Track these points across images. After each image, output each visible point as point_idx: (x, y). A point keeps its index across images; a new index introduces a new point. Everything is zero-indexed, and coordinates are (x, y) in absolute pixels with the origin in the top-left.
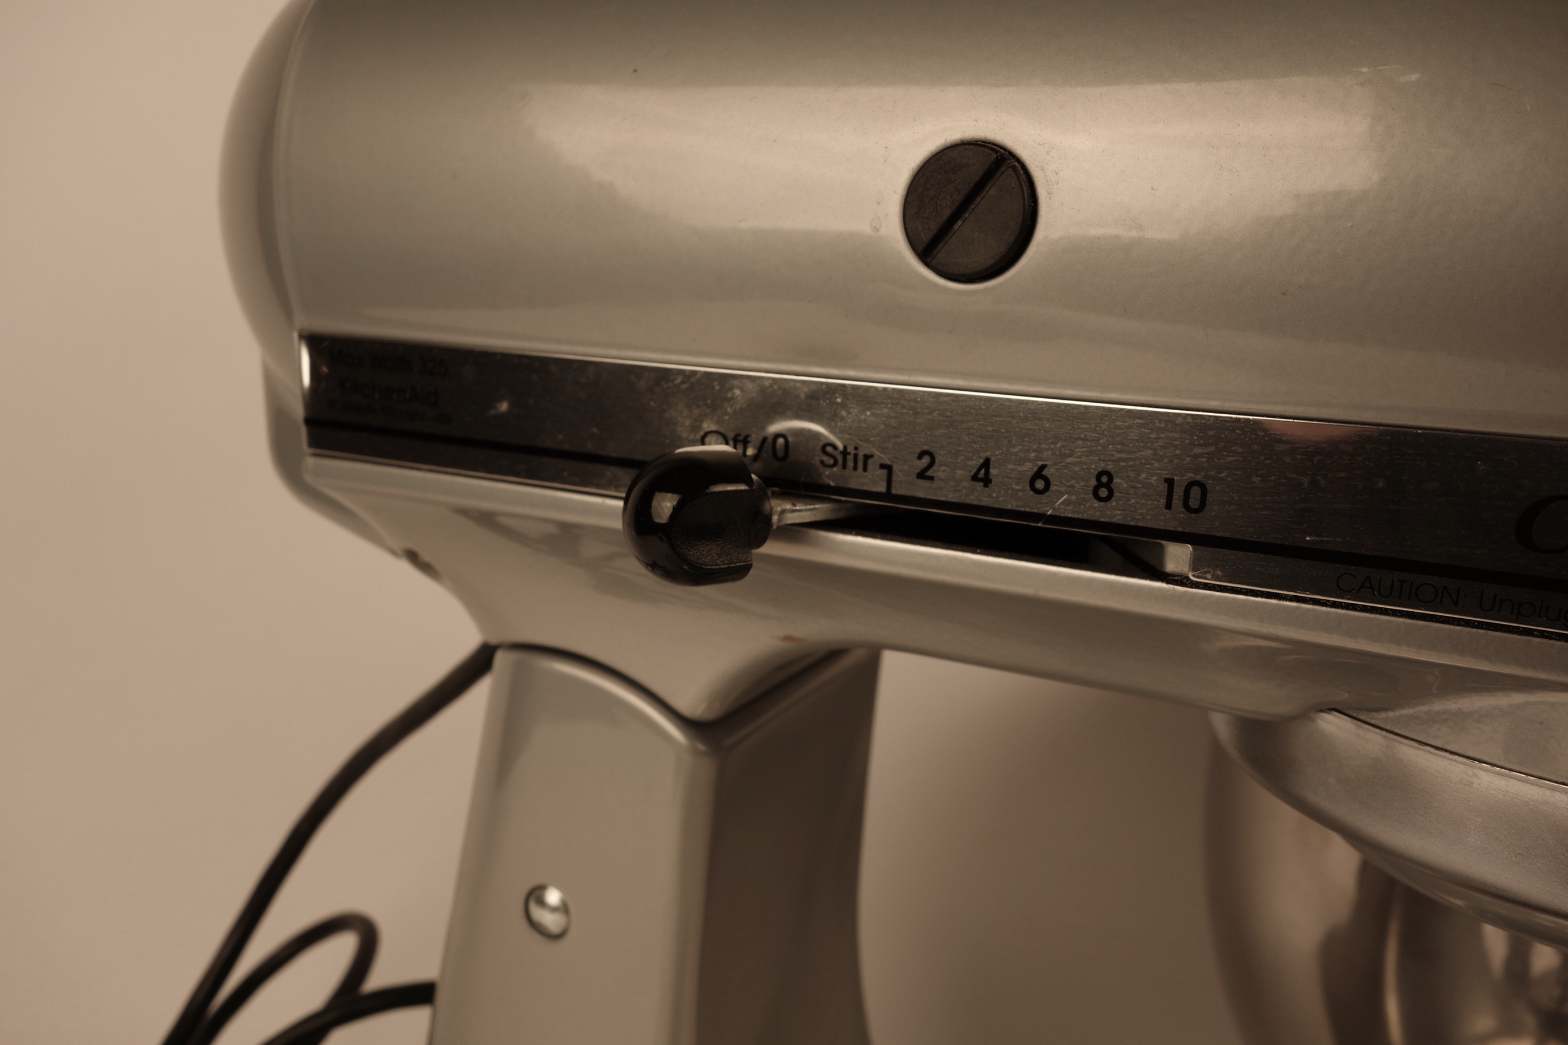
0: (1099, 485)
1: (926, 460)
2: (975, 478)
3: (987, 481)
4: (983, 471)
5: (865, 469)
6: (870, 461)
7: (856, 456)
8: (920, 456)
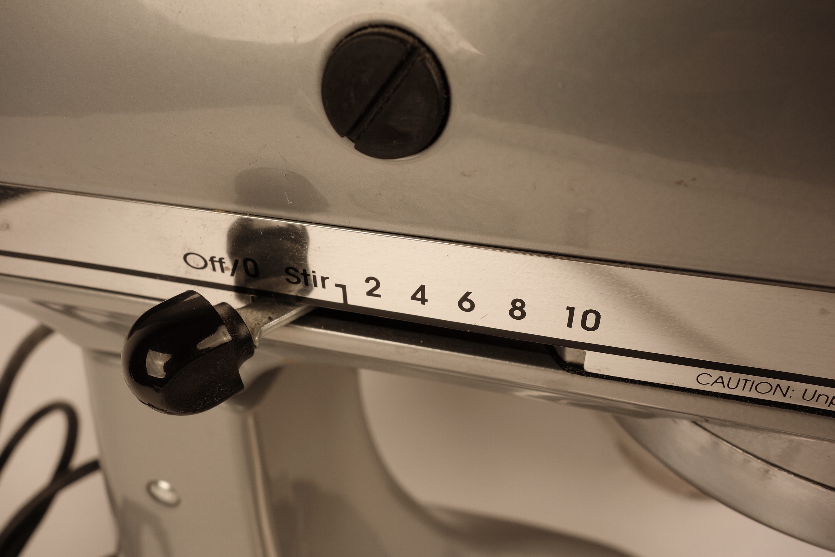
0: (515, 308)
1: (373, 284)
2: (414, 297)
3: (423, 301)
4: (420, 293)
5: (324, 286)
6: (326, 281)
7: (315, 277)
8: (368, 280)
